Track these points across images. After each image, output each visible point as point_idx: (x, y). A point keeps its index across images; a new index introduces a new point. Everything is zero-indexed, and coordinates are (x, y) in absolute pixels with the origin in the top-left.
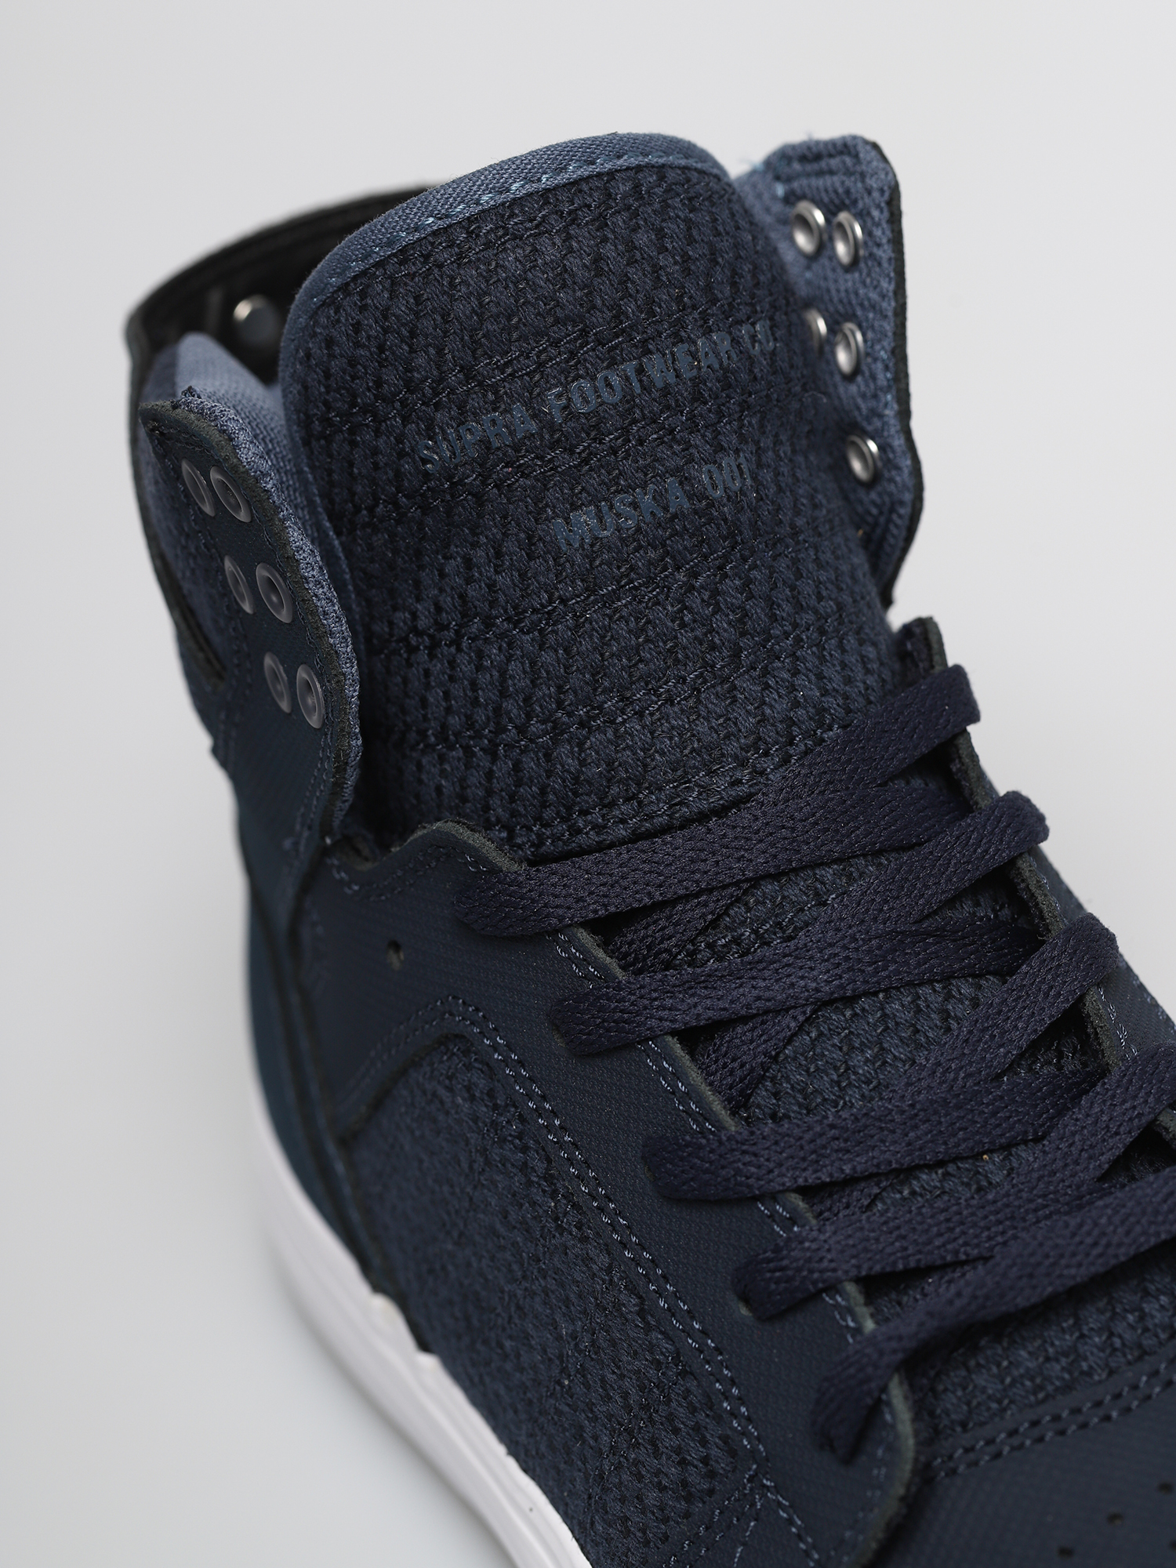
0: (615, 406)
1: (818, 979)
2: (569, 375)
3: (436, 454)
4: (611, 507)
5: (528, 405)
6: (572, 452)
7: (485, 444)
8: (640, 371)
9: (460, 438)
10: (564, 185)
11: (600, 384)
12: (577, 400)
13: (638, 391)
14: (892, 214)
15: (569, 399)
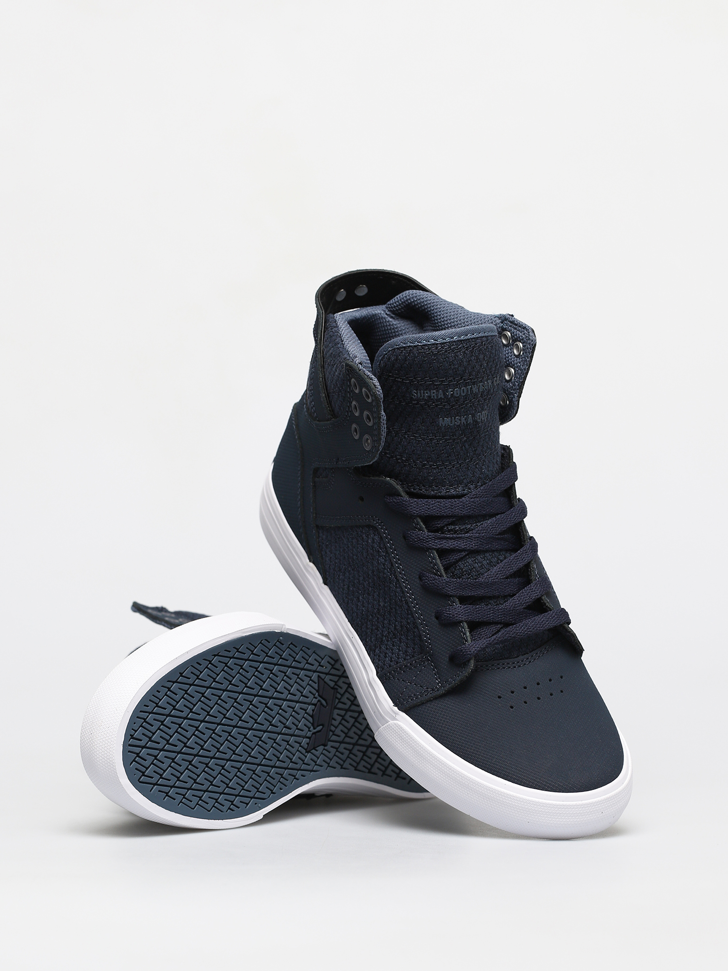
0: (463, 396)
1: (473, 545)
2: (456, 386)
3: (415, 394)
4: (455, 419)
5: (443, 391)
6: (449, 404)
7: (429, 397)
8: (471, 388)
9: (424, 393)
10: (466, 340)
11: (462, 390)
12: (455, 392)
13: (469, 393)
14: (533, 350)
15: (453, 393)
